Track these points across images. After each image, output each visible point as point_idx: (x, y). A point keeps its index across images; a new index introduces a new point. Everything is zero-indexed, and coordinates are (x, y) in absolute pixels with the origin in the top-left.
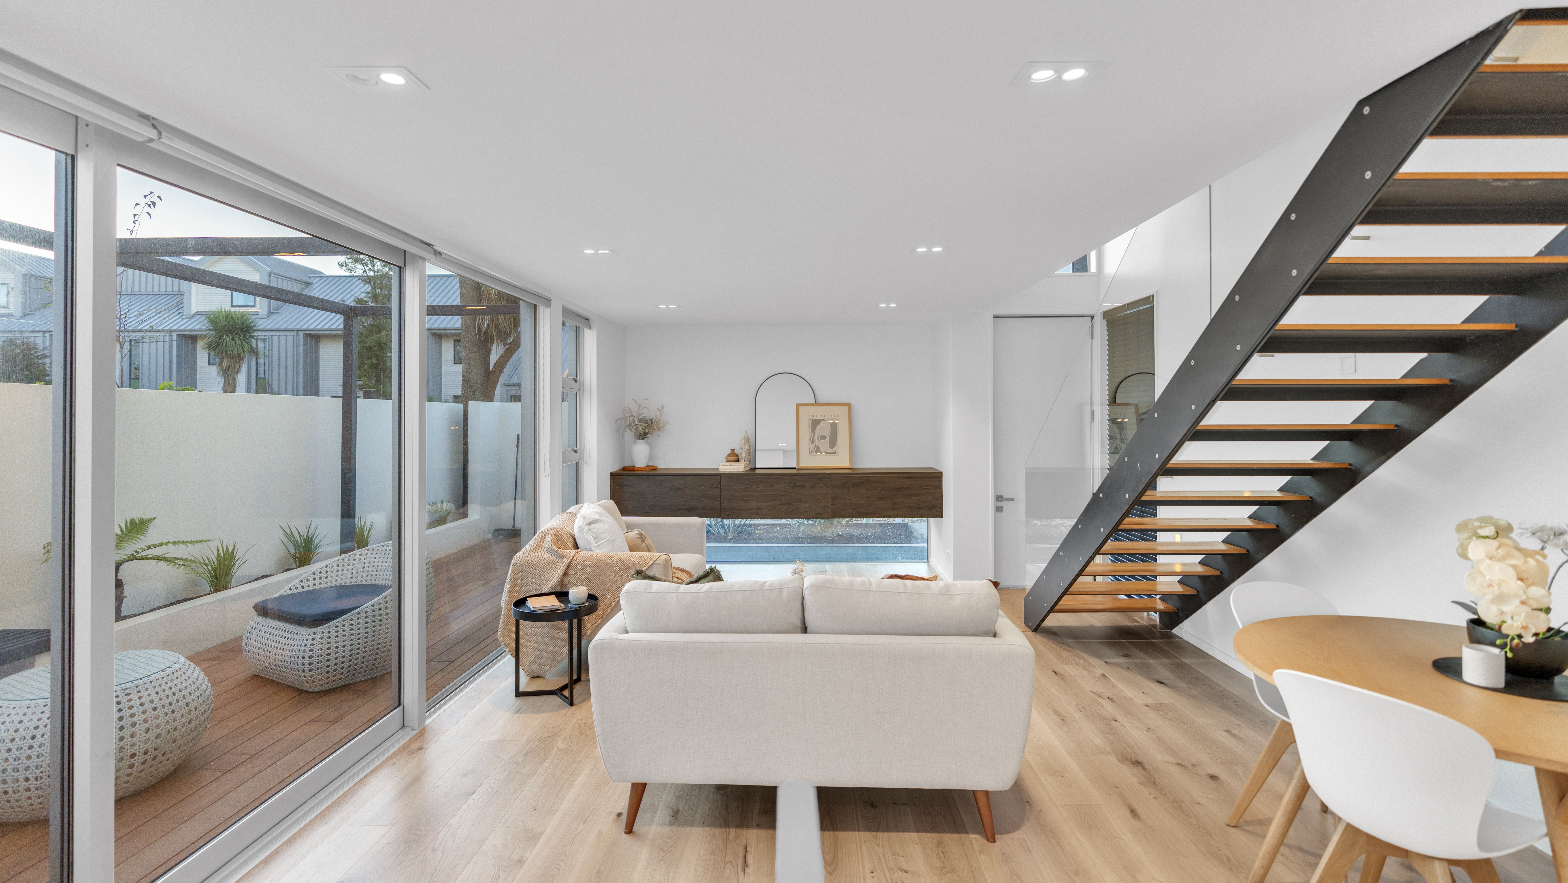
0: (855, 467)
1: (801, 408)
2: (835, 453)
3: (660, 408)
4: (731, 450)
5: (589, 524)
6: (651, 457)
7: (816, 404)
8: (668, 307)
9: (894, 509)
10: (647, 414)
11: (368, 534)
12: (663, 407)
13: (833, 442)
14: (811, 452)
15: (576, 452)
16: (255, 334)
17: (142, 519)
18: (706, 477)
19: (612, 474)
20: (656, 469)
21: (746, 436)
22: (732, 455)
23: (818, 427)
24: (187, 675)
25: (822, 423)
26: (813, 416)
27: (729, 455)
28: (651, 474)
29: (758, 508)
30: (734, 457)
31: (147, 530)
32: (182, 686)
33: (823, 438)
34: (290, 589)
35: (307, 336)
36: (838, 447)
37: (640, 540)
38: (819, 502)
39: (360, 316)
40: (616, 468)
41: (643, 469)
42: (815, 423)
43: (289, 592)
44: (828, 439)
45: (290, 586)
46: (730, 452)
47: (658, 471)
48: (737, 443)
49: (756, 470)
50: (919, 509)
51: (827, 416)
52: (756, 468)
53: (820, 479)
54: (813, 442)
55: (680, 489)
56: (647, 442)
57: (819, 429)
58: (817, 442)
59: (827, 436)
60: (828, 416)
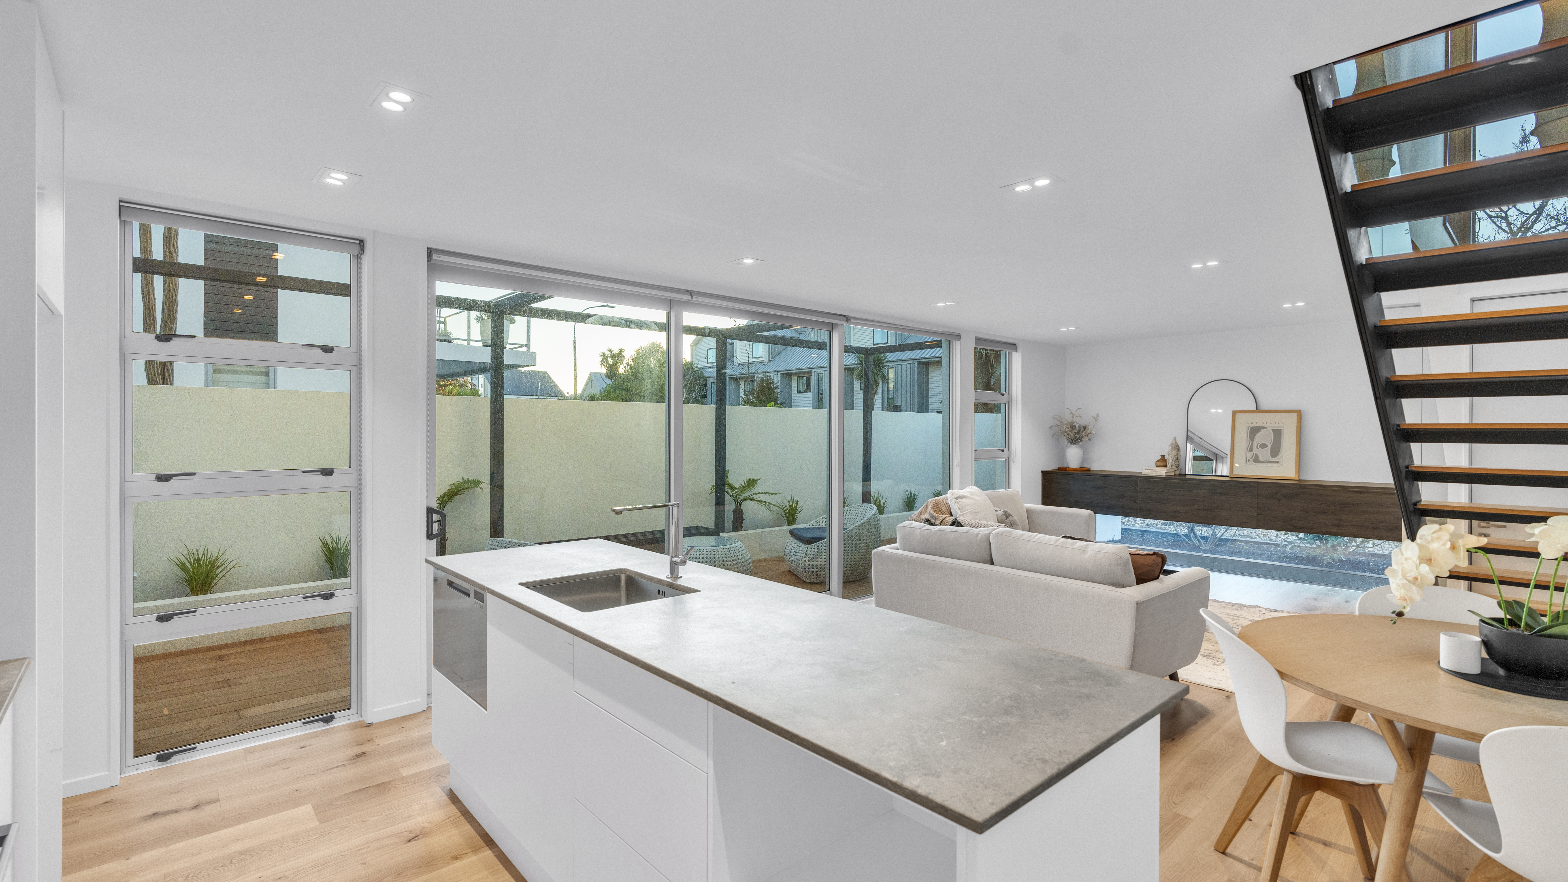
0: (1301, 478)
1: (1238, 415)
2: (1277, 462)
3: (1095, 416)
4: (1161, 456)
5: (957, 498)
6: (1084, 459)
7: (1258, 410)
8: (1068, 329)
9: (1338, 526)
10: (1080, 422)
11: (884, 505)
12: (1098, 415)
13: (1276, 450)
14: (1247, 461)
15: (1003, 451)
16: (886, 364)
17: (754, 479)
18: (1124, 479)
19: (1043, 472)
20: (1089, 470)
21: (1174, 443)
22: (1161, 461)
23: (1258, 436)
24: (739, 550)
25: (1263, 431)
26: (1252, 423)
27: (1158, 461)
28: (1084, 473)
29: (1176, 512)
30: (1162, 462)
31: (755, 485)
32: (736, 555)
33: (1264, 446)
34: (810, 525)
35: (919, 363)
36: (1282, 456)
37: (1005, 516)
38: (1242, 511)
39: (883, 353)
40: (1052, 466)
41: (1075, 469)
42: (1254, 431)
43: (809, 527)
44: (1269, 447)
45: (810, 523)
46: (1160, 457)
47: (1091, 472)
48: (1165, 449)
49: (1187, 476)
50: (1375, 529)
51: (1269, 423)
52: (1186, 475)
53: (1244, 487)
54: (1251, 450)
55: (1100, 488)
56: (1081, 447)
57: (1259, 438)
58: (1255, 451)
59: (1268, 444)
60: (1271, 423)
